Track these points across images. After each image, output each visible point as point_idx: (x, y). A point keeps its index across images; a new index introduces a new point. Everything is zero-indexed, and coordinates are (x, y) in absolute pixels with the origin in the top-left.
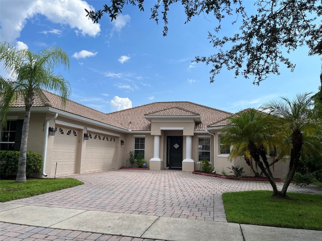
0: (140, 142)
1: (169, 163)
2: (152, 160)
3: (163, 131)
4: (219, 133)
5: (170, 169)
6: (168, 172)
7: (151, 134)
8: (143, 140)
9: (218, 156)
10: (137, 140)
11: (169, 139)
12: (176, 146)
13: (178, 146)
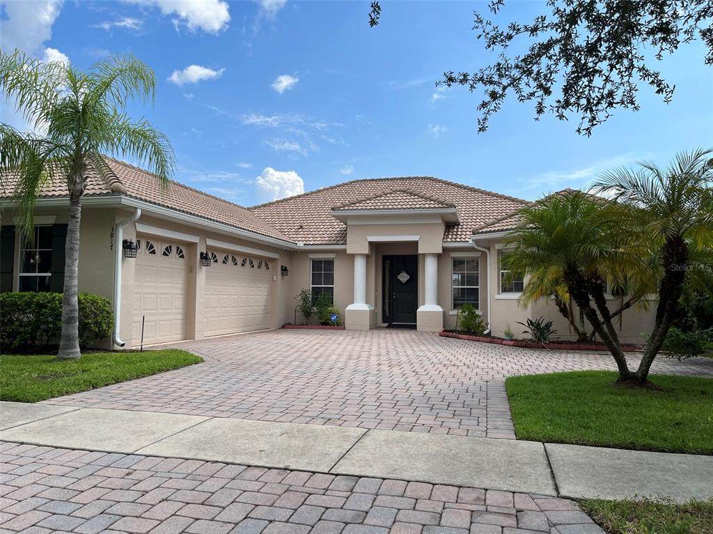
0: (323, 269)
1: (387, 314)
2: (350, 307)
3: (373, 245)
4: (498, 246)
5: (391, 327)
6: (386, 333)
7: (348, 252)
8: (330, 264)
9: (497, 297)
10: (317, 265)
11: (388, 263)
12: (403, 277)
13: (408, 277)
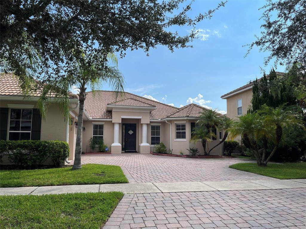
0: (99, 129)
1: (124, 147)
2: (113, 145)
3: (123, 119)
4: (175, 122)
5: (126, 152)
7: (113, 122)
8: (101, 127)
9: (175, 140)
10: (96, 127)
11: (124, 126)
12: (131, 132)
13: (133, 132)
